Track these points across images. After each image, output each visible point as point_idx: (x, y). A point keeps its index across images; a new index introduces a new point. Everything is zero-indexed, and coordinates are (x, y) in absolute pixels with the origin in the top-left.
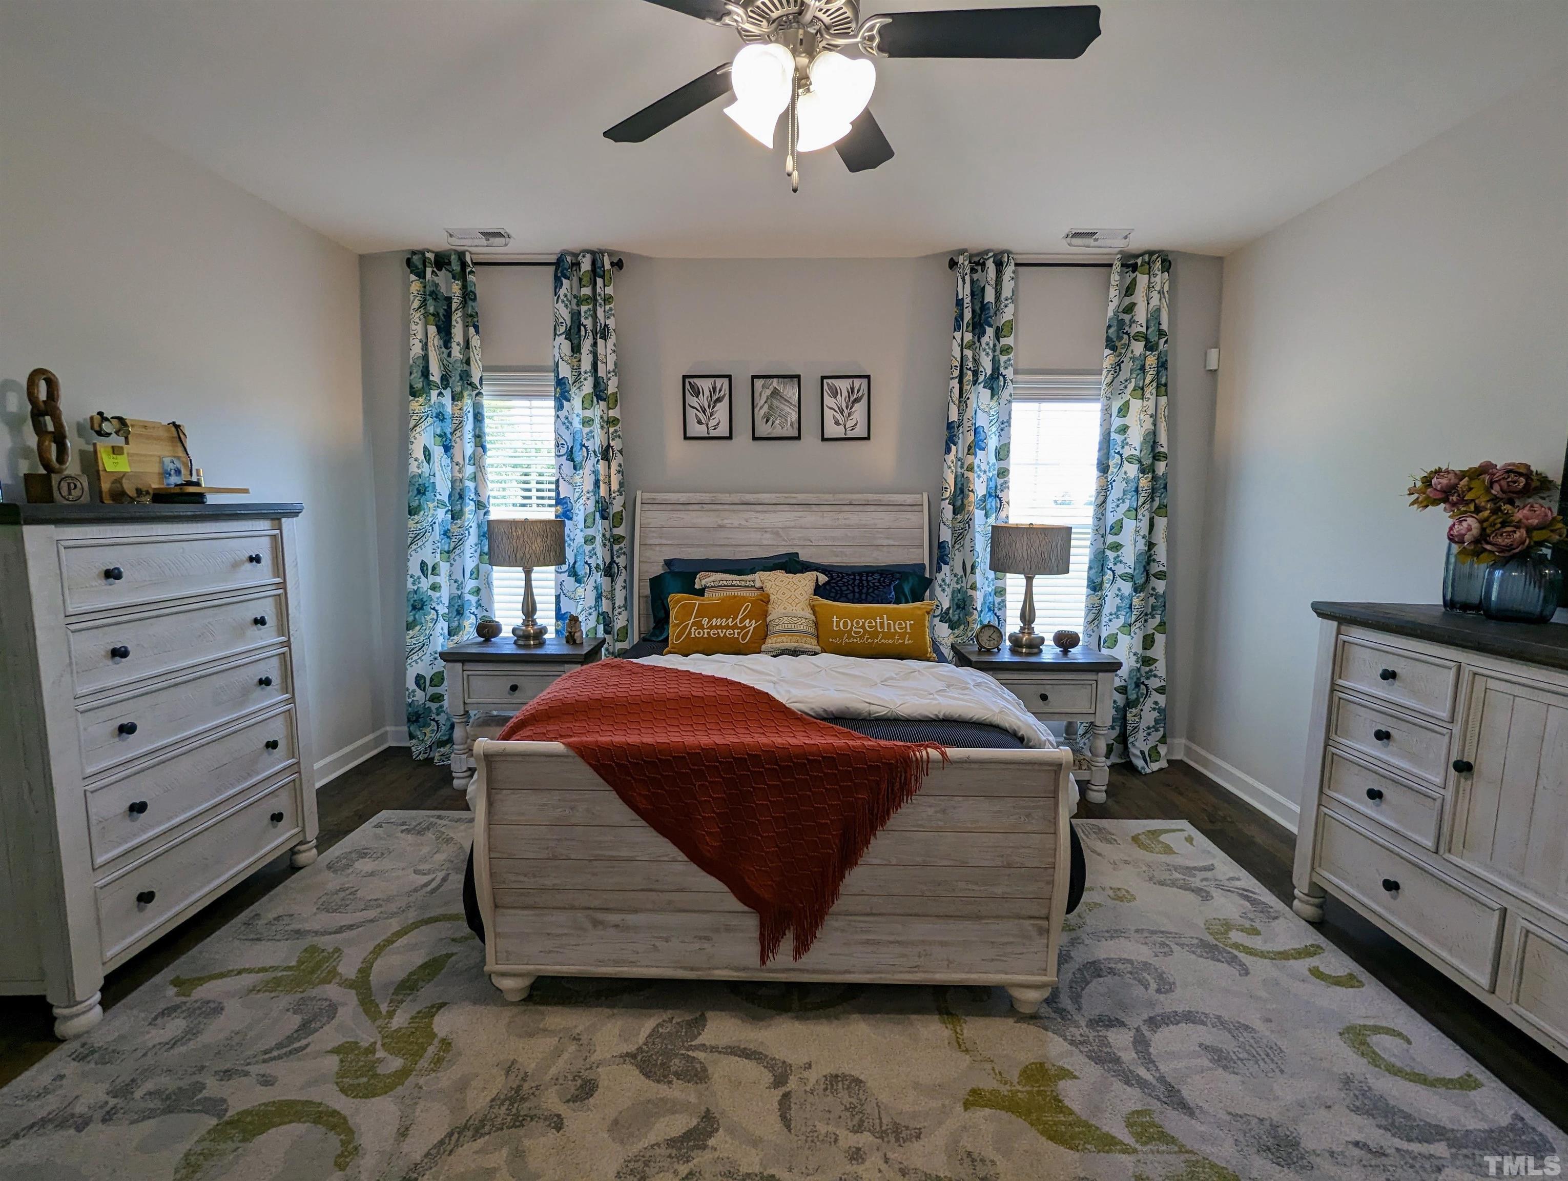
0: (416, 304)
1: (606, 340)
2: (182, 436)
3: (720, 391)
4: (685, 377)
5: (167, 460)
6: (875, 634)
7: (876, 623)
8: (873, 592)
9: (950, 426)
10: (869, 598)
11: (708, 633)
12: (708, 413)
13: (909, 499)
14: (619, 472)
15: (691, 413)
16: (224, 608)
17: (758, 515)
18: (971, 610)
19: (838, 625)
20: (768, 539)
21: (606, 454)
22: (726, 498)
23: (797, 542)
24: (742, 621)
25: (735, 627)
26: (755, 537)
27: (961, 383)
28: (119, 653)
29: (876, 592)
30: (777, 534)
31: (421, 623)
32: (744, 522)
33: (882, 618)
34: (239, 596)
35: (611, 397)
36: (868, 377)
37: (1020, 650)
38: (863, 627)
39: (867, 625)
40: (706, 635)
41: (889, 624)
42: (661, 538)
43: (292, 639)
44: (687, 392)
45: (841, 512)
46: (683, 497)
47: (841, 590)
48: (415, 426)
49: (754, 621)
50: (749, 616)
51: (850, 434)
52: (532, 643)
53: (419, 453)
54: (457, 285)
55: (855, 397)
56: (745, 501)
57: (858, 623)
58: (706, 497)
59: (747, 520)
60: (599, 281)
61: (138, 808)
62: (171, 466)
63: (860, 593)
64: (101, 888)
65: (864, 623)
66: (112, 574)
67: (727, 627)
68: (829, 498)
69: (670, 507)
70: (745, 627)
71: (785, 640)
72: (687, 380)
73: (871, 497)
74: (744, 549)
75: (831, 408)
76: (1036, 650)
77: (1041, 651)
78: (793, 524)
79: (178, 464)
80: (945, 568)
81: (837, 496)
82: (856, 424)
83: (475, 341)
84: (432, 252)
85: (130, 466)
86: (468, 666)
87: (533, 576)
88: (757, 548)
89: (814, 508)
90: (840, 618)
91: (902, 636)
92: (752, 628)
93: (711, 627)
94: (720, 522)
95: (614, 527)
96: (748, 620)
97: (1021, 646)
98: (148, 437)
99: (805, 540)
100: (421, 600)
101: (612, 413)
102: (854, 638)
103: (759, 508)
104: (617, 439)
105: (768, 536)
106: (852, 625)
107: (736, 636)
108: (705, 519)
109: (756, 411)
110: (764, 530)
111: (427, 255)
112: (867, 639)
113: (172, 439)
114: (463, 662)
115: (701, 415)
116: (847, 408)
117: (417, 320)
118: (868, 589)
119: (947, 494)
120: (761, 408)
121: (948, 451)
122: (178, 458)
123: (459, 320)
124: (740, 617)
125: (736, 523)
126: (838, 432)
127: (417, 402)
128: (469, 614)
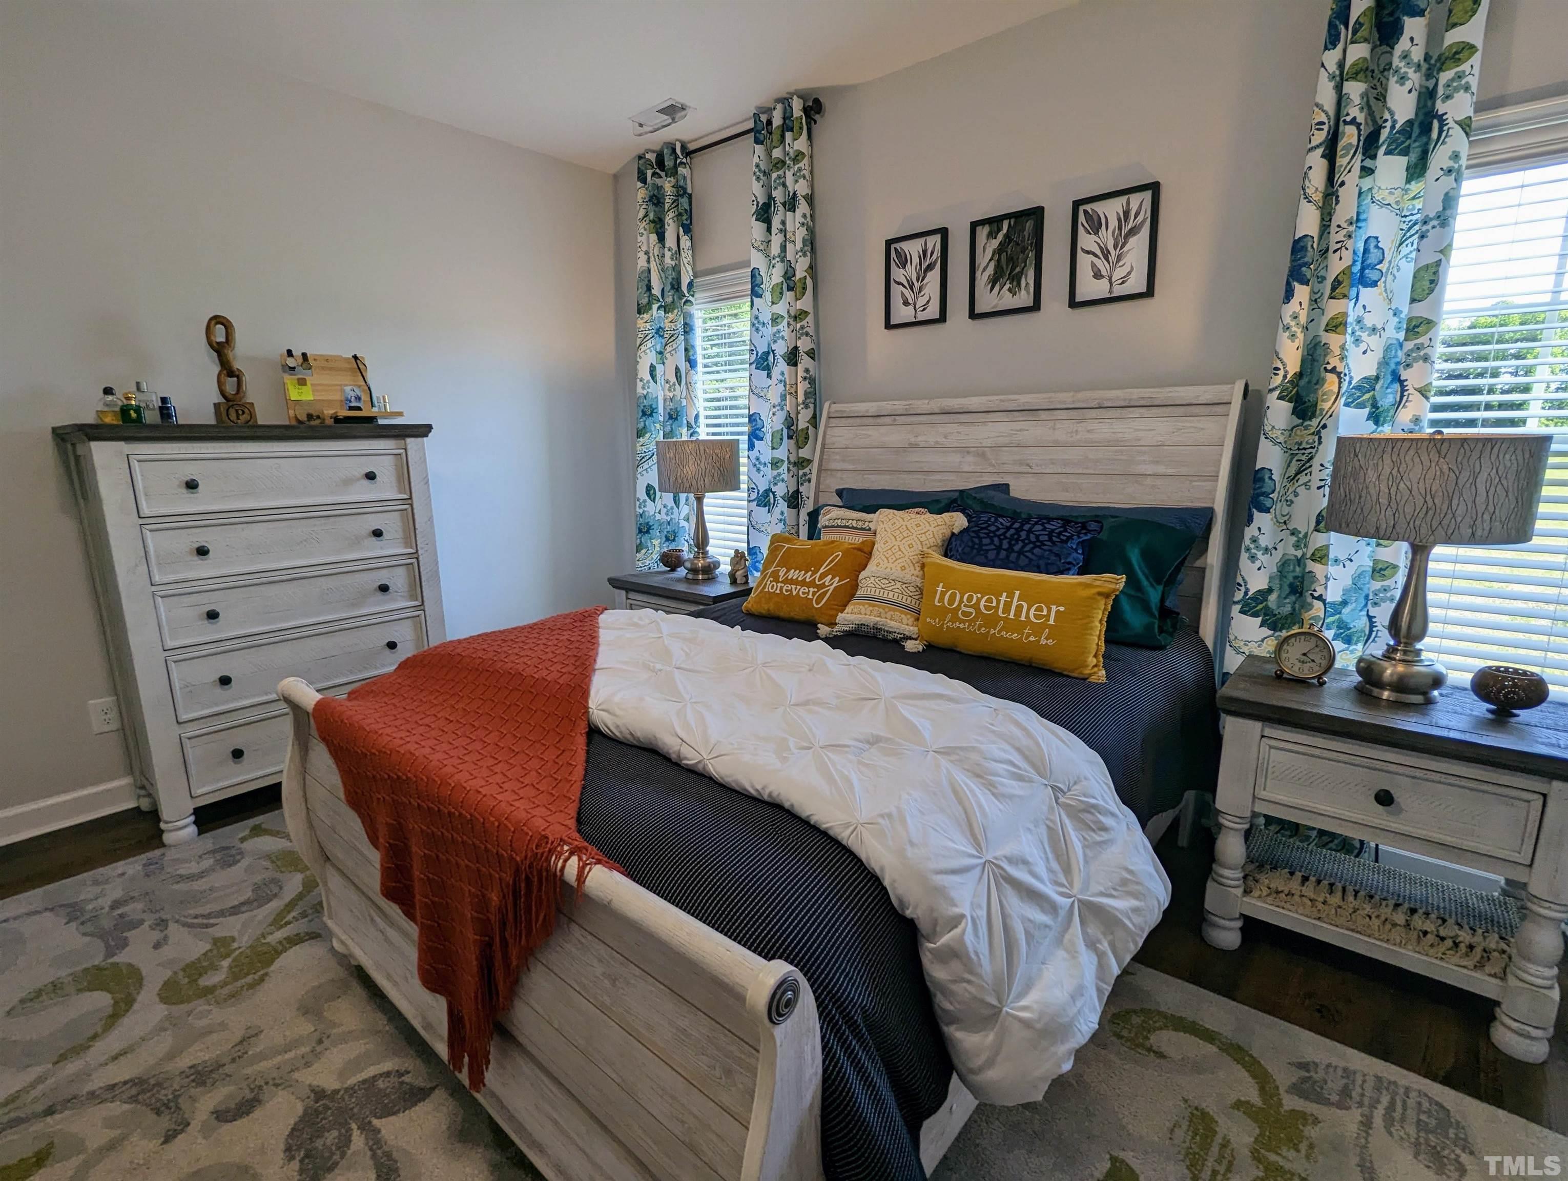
0: (642, 213)
1: (794, 211)
2: (361, 366)
3: (932, 253)
4: (889, 243)
5: (348, 389)
6: (992, 620)
7: (998, 602)
8: (1031, 551)
9: (1298, 246)
10: (1023, 561)
11: (781, 588)
12: (916, 289)
13: (1207, 393)
14: (805, 379)
15: (896, 290)
16: (332, 519)
17: (962, 429)
18: (1309, 599)
19: (941, 599)
20: (969, 463)
21: (792, 358)
22: (923, 405)
23: (1007, 468)
24: (823, 576)
25: (812, 584)
26: (954, 459)
27: (1331, 155)
28: (202, 552)
29: (1037, 551)
30: (983, 455)
31: (647, 547)
32: (941, 439)
33: (1011, 596)
34: (358, 509)
35: (798, 284)
36: (1154, 188)
37: (1376, 691)
38: (976, 607)
39: (982, 603)
40: (778, 591)
41: (1019, 608)
42: (844, 461)
43: (420, 552)
44: (893, 264)
45: (1082, 420)
46: (871, 407)
47: (981, 545)
48: (640, 345)
49: (837, 578)
50: (832, 572)
51: (1118, 291)
52: (700, 577)
53: (644, 373)
54: (669, 182)
55: (1130, 227)
56: (947, 409)
57: (970, 599)
58: (899, 406)
59: (946, 437)
60: (788, 135)
61: (225, 681)
62: (352, 394)
63: (1010, 549)
64: (189, 738)
65: (979, 600)
66: (192, 485)
67: (803, 583)
68: (1066, 398)
69: (858, 421)
70: (823, 586)
71: (863, 611)
72: (893, 246)
73: (1136, 394)
74: (938, 477)
75: (1088, 252)
76: (1418, 699)
77: (1429, 702)
78: (1006, 440)
79: (358, 392)
80: (1262, 520)
81: (1080, 395)
82: (1129, 273)
83: (685, 242)
84: (653, 151)
85: (314, 395)
86: (632, 595)
87: (705, 500)
88: (952, 477)
89: (1044, 415)
90: (947, 587)
91: (1038, 630)
92: (832, 588)
93: (786, 581)
94: (913, 440)
95: (800, 448)
96: (830, 576)
97: (1381, 686)
98: (331, 369)
99: (1021, 464)
100: (648, 523)
101: (800, 305)
102: (964, 622)
103: (964, 418)
104: (804, 337)
105: (970, 458)
106: (961, 601)
107: (810, 596)
108: (895, 436)
109: (978, 274)
110: (964, 450)
111: (648, 156)
112: (980, 627)
113: (351, 369)
114: (627, 590)
115: (907, 293)
116: (1115, 247)
117: (642, 231)
118: (1025, 545)
119: (1277, 380)
120: (984, 270)
121: (1289, 294)
122: (359, 386)
123: (671, 221)
124: (821, 571)
125: (932, 440)
126: (1100, 289)
127: (642, 319)
128: (683, 541)
